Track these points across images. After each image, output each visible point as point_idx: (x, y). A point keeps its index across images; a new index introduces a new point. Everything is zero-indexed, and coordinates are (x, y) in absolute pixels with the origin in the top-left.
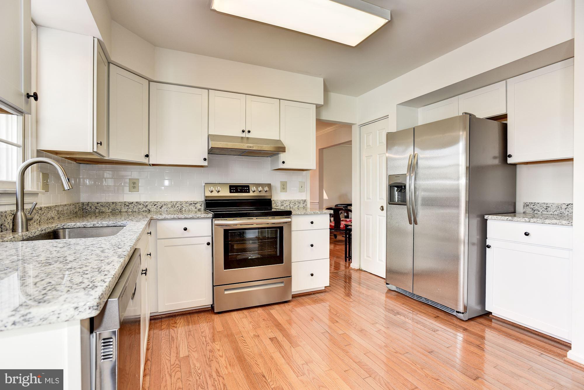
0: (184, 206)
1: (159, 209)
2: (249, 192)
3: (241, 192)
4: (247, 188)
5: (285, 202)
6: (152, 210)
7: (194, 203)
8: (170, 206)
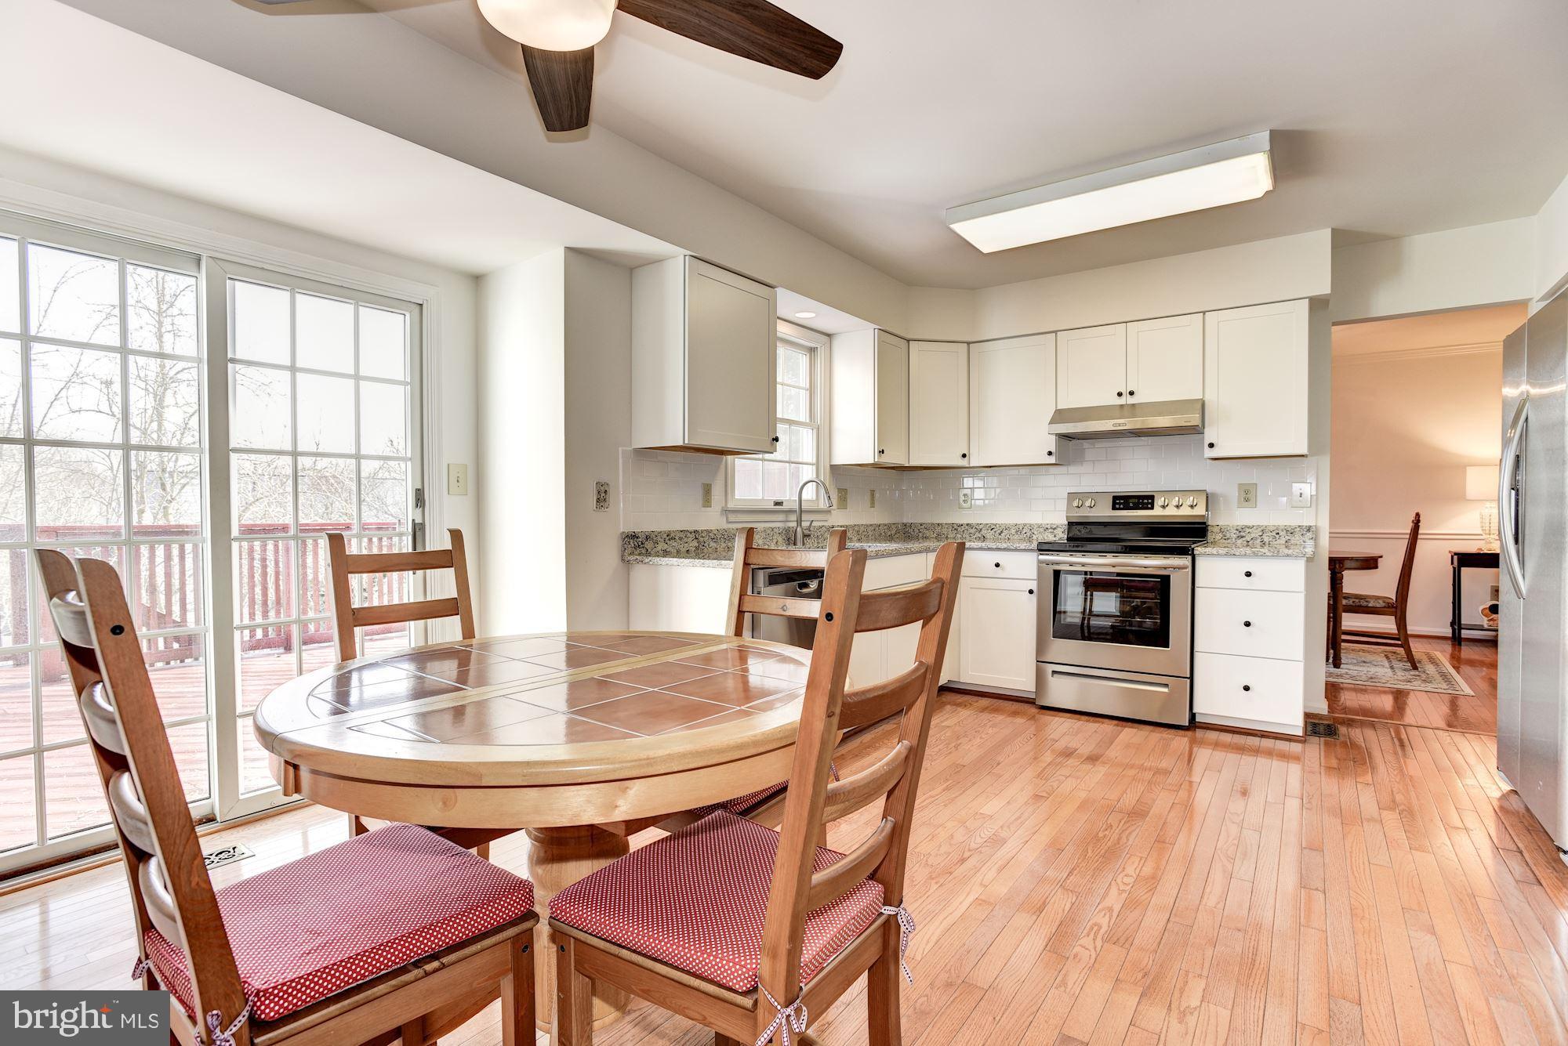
0: (1035, 533)
1: (997, 535)
2: (1152, 508)
3: (1136, 507)
4: (1150, 501)
5: (1248, 530)
6: (988, 536)
7: (1051, 528)
8: (1013, 531)
